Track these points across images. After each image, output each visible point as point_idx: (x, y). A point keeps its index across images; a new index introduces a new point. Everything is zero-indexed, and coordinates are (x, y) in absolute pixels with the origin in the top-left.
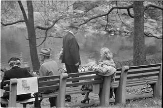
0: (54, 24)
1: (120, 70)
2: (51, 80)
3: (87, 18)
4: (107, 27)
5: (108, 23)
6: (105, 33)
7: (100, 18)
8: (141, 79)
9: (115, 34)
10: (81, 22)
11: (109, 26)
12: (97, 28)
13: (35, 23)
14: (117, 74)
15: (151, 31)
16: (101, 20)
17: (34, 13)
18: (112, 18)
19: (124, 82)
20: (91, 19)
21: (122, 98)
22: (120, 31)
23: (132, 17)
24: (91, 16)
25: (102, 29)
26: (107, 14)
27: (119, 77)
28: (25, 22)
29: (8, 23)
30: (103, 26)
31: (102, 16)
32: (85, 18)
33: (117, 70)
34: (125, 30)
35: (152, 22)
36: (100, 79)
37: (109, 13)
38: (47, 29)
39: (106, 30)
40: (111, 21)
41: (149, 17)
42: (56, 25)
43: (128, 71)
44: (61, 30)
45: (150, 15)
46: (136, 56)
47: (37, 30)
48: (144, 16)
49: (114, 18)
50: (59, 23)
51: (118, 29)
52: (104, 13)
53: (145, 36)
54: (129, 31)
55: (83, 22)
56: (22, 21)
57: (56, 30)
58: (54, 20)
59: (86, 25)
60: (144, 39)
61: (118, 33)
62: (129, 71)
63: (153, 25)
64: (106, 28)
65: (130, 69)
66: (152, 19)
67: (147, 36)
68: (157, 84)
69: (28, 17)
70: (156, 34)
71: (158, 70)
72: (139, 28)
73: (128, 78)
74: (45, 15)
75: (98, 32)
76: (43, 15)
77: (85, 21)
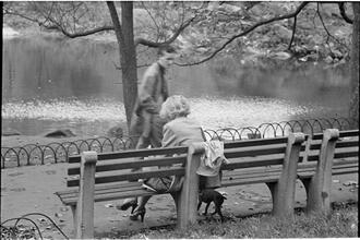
0: (177, 35)
1: (321, 137)
3: (249, 23)
4: (293, 43)
5: (296, 35)
6: (288, 55)
7: (276, 24)
9: (310, 60)
10: (236, 31)
11: (297, 40)
12: (269, 45)
13: (135, 32)
14: (313, 147)
16: (278, 28)
17: (134, 10)
18: (303, 24)
19: (327, 163)
20: (258, 25)
22: (320, 53)
23: (349, 21)
24: (258, 19)
25: (280, 46)
26: (295, 15)
27: (316, 152)
28: (113, 31)
29: (78, 31)
30: (283, 40)
31: (283, 18)
32: (244, 23)
33: (314, 138)
37: (298, 12)
39: (289, 50)
40: (301, 31)
42: (180, 38)
44: (190, 49)
50: (187, 33)
51: (316, 48)
54: (340, 54)
55: (240, 32)
56: (108, 29)
57: (179, 49)
58: (178, 26)
59: (245, 38)
61: (316, 56)
64: (290, 46)
65: (342, 135)
69: (120, 20)
73: (337, 156)
74: (158, 15)
75: (272, 54)
76: (153, 15)
77: (243, 29)
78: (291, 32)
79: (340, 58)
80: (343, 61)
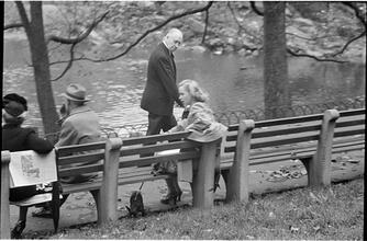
0: (89, 31)
1: (236, 128)
2: (87, 154)
3: (162, 18)
4: (207, 37)
5: (208, 29)
6: (202, 49)
7: (190, 18)
8: (281, 147)
9: (224, 52)
10: (150, 26)
11: (211, 34)
13: (46, 29)
14: (229, 139)
15: (302, 45)
16: (192, 22)
18: (217, 18)
19: (244, 155)
20: (169, 21)
21: (242, 189)
22: (234, 46)
23: (260, 14)
24: (171, 12)
25: (195, 40)
26: (206, 9)
27: (233, 144)
28: (22, 29)
30: (197, 34)
31: (195, 12)
32: (158, 17)
33: (230, 129)
34: (246, 43)
35: (303, 24)
36: (193, 149)
37: (209, 5)
38: (75, 43)
39: (203, 43)
40: (214, 24)
41: (297, 14)
42: (93, 34)
43: (253, 131)
44: (104, 45)
45: (298, 10)
46: (271, 99)
47: (51, 45)
48: (287, 12)
49: (222, 17)
50: (101, 29)
51: (230, 40)
52: (199, 7)
53: (289, 55)
55: (154, 26)
56: (18, 26)
57: (94, 45)
58: (90, 21)
59: (158, 32)
60: (285, 62)
61: (230, 49)
62: (255, 131)
63: (305, 32)
64: (204, 40)
65: (258, 126)
66: (305, 17)
67: (294, 55)
68: (315, 158)
69: (29, 17)
70: (313, 50)
71: (319, 128)
72: (276, 38)
73: (253, 146)
74: (69, 11)
75: (187, 48)
76: (64, 11)
77: (157, 23)
78: (204, 25)
79: (253, 50)
80: (256, 53)
